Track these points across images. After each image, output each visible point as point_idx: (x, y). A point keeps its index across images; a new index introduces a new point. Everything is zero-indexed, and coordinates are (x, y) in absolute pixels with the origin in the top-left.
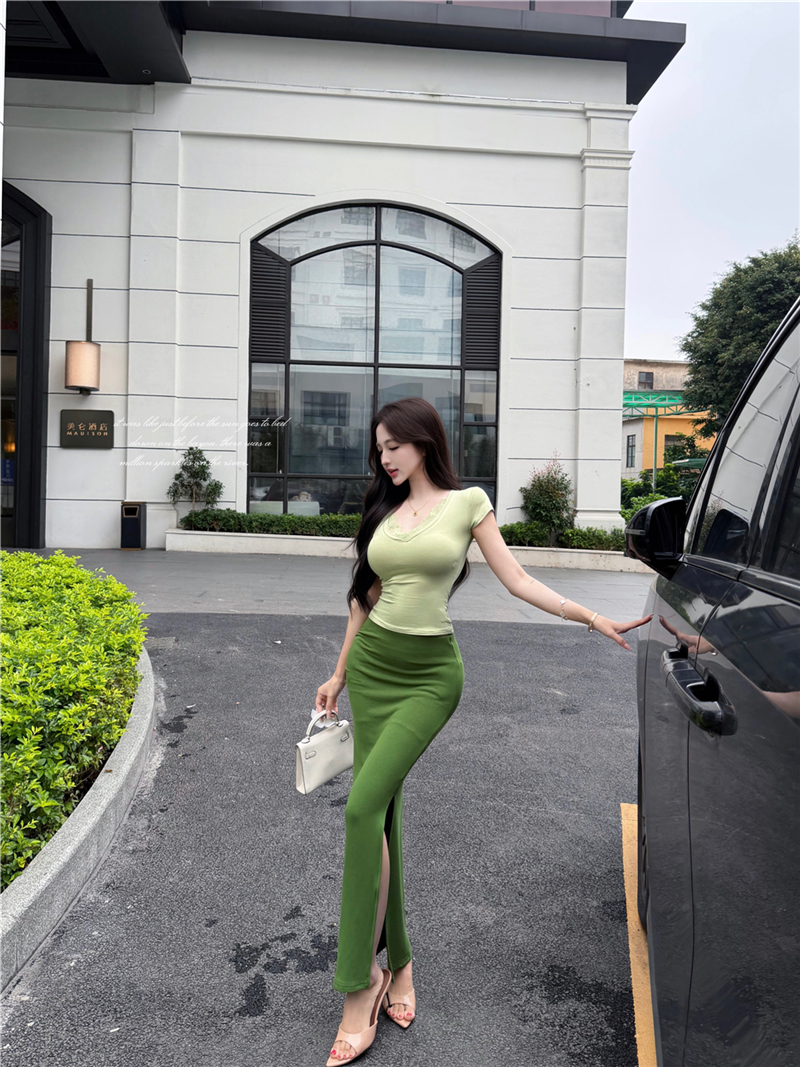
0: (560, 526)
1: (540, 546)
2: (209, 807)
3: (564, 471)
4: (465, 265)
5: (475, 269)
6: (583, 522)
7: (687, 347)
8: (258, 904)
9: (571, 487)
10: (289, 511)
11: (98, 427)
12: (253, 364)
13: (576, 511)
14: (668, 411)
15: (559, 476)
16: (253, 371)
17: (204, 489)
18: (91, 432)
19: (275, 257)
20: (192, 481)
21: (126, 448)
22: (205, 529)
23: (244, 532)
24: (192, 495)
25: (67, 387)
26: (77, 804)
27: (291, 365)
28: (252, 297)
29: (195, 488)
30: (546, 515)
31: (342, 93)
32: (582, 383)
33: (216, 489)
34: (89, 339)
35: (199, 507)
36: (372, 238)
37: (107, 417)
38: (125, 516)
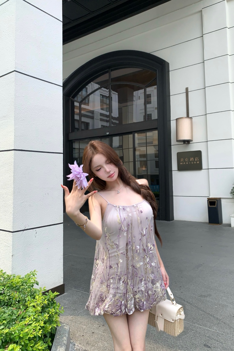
11: (194, 159)
18: (191, 162)
21: (209, 169)
25: (177, 141)
34: (188, 116)
37: (199, 154)
38: (210, 206)
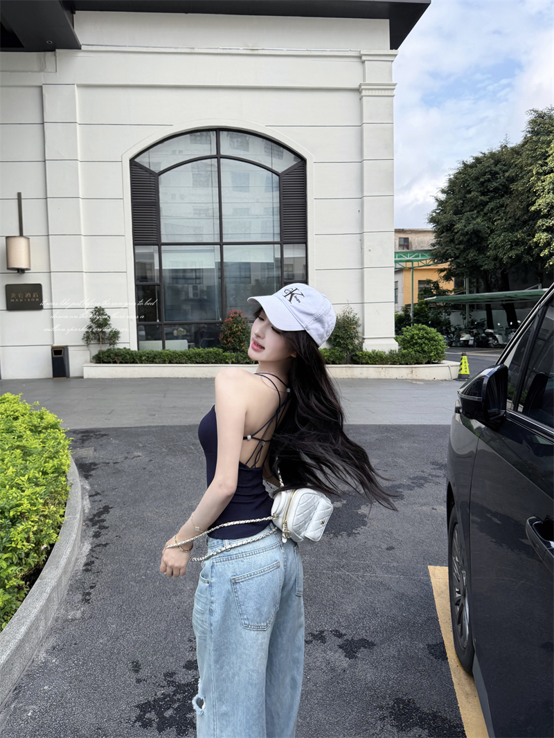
0: (353, 351)
1: (339, 364)
2: (126, 583)
3: (355, 312)
4: (280, 169)
5: (287, 173)
6: (369, 347)
7: (432, 220)
8: (167, 657)
9: (360, 322)
10: (167, 348)
11: (32, 295)
12: (136, 247)
13: (364, 339)
14: (421, 264)
15: (351, 316)
16: (136, 251)
17: (108, 335)
18: (27, 299)
19: (147, 170)
20: (99, 330)
21: (52, 309)
22: (110, 363)
23: (137, 363)
24: (99, 339)
25: (8, 269)
26: (28, 591)
27: (162, 247)
28: (132, 199)
29: (101, 334)
30: (344, 343)
31: (188, 51)
32: (366, 250)
33: (115, 335)
34: (21, 234)
35: (105, 348)
36: (214, 153)
37: (37, 288)
38: (54, 356)
